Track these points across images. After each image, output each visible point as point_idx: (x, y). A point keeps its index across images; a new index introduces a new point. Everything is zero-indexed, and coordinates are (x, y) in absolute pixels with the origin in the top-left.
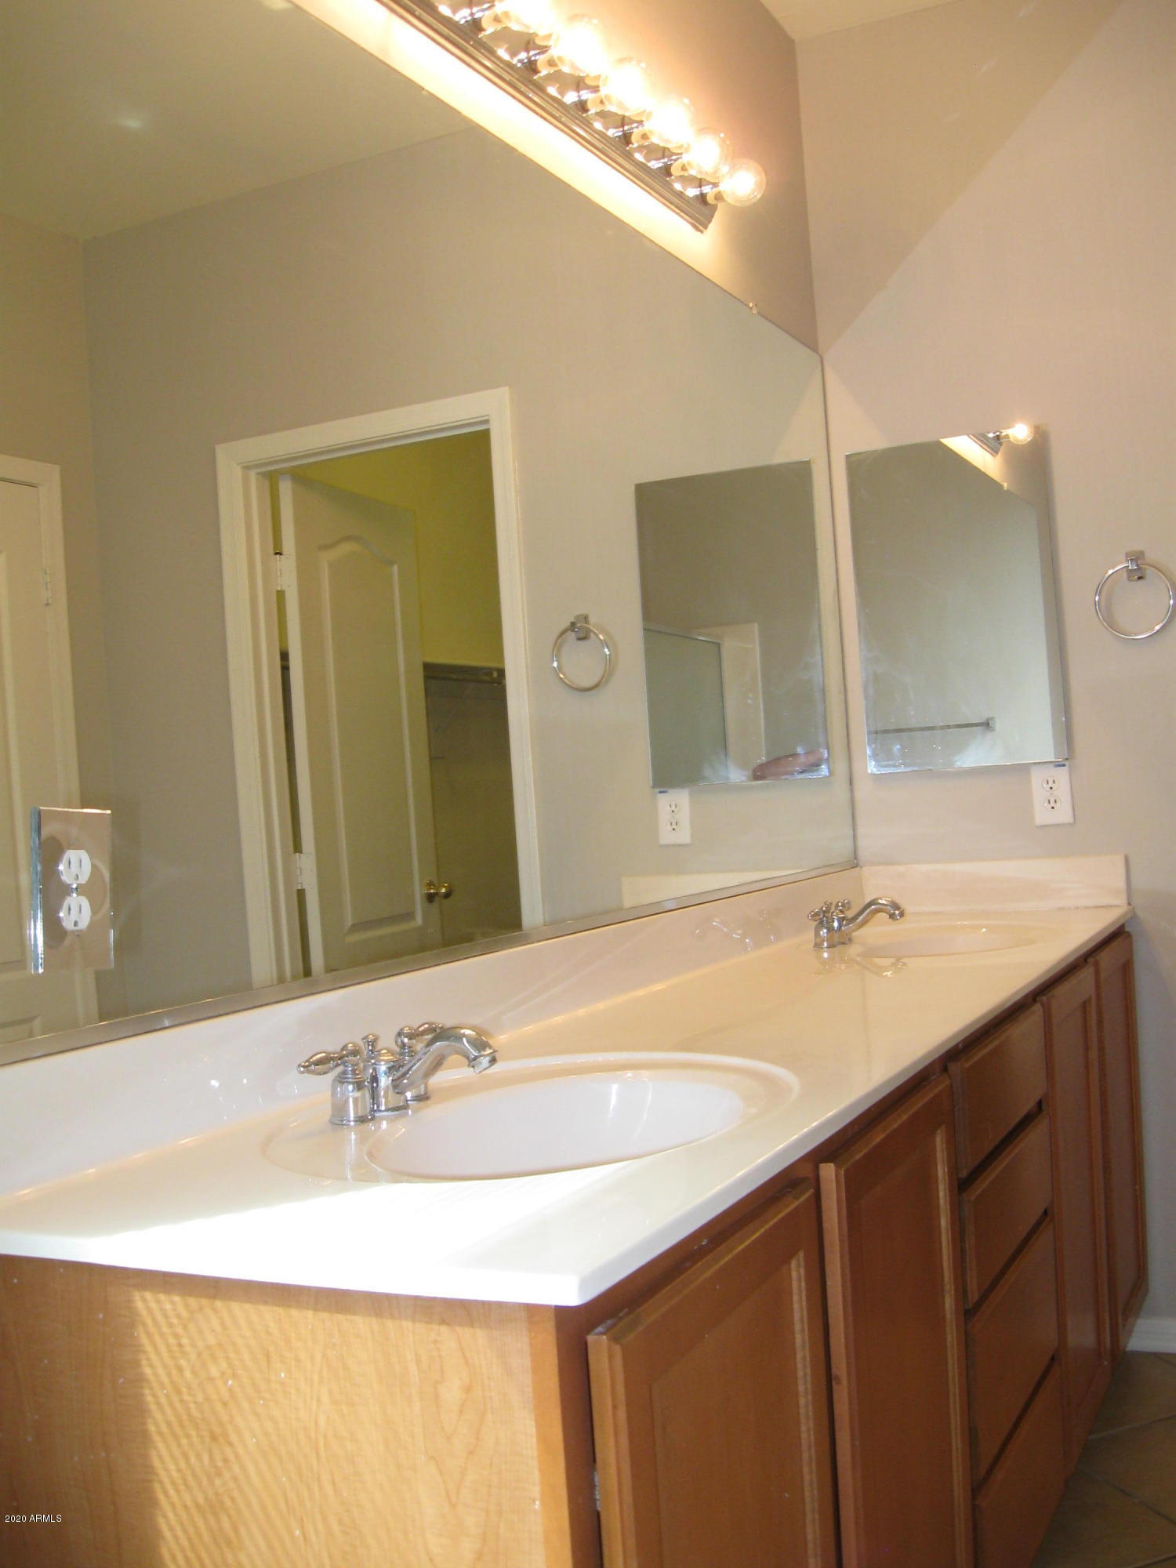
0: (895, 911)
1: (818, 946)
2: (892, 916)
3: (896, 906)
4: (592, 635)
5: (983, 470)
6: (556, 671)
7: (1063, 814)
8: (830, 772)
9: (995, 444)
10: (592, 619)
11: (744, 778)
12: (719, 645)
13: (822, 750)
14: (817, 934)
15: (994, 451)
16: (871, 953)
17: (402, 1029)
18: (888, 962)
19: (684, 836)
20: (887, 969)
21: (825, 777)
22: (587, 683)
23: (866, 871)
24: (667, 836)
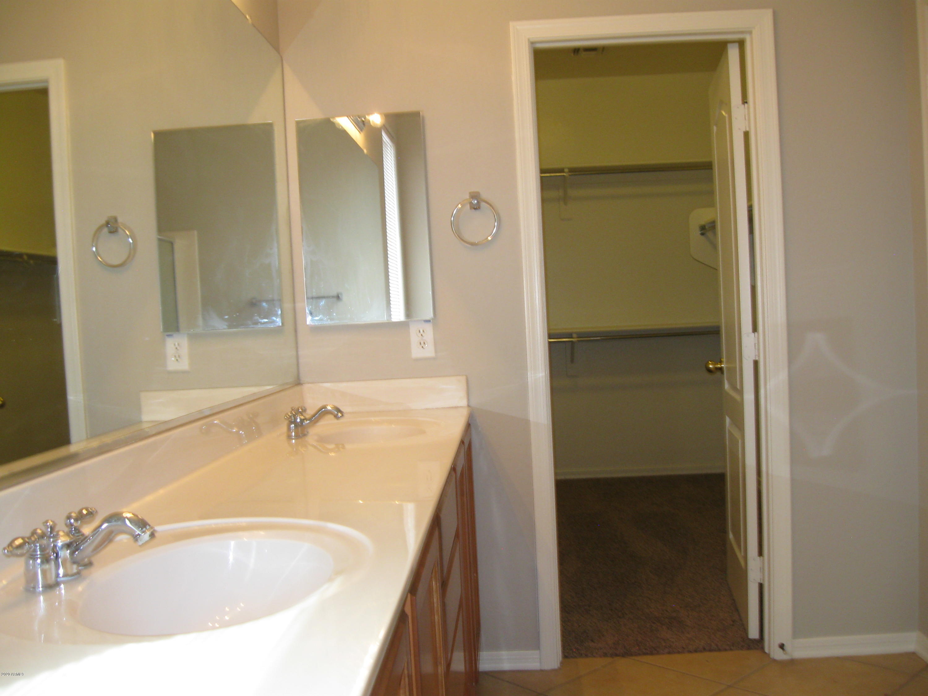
0: (338, 413)
1: (289, 437)
2: (336, 417)
3: (339, 410)
4: (120, 230)
5: (355, 140)
6: (97, 254)
7: (429, 351)
8: (282, 323)
9: (362, 124)
10: (120, 220)
11: (225, 327)
12: (172, 244)
13: (276, 309)
14: (289, 428)
15: (361, 129)
16: (322, 440)
17: (70, 513)
18: (332, 446)
19: (184, 365)
20: (332, 450)
21: (279, 326)
22: (116, 261)
23: (306, 387)
24: (172, 365)
